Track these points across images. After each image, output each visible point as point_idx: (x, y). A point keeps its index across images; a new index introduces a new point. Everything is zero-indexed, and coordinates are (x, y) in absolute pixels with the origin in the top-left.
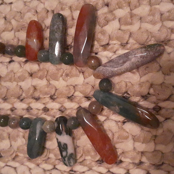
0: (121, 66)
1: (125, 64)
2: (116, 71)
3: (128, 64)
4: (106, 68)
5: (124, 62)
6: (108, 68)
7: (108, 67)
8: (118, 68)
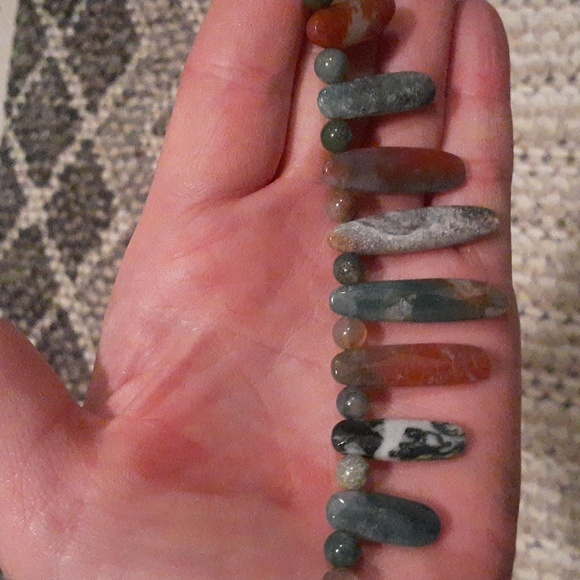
0: (405, 233)
1: (414, 233)
2: (389, 242)
3: (420, 234)
4: (369, 228)
5: (413, 228)
6: (372, 230)
7: (373, 226)
8: (396, 237)
